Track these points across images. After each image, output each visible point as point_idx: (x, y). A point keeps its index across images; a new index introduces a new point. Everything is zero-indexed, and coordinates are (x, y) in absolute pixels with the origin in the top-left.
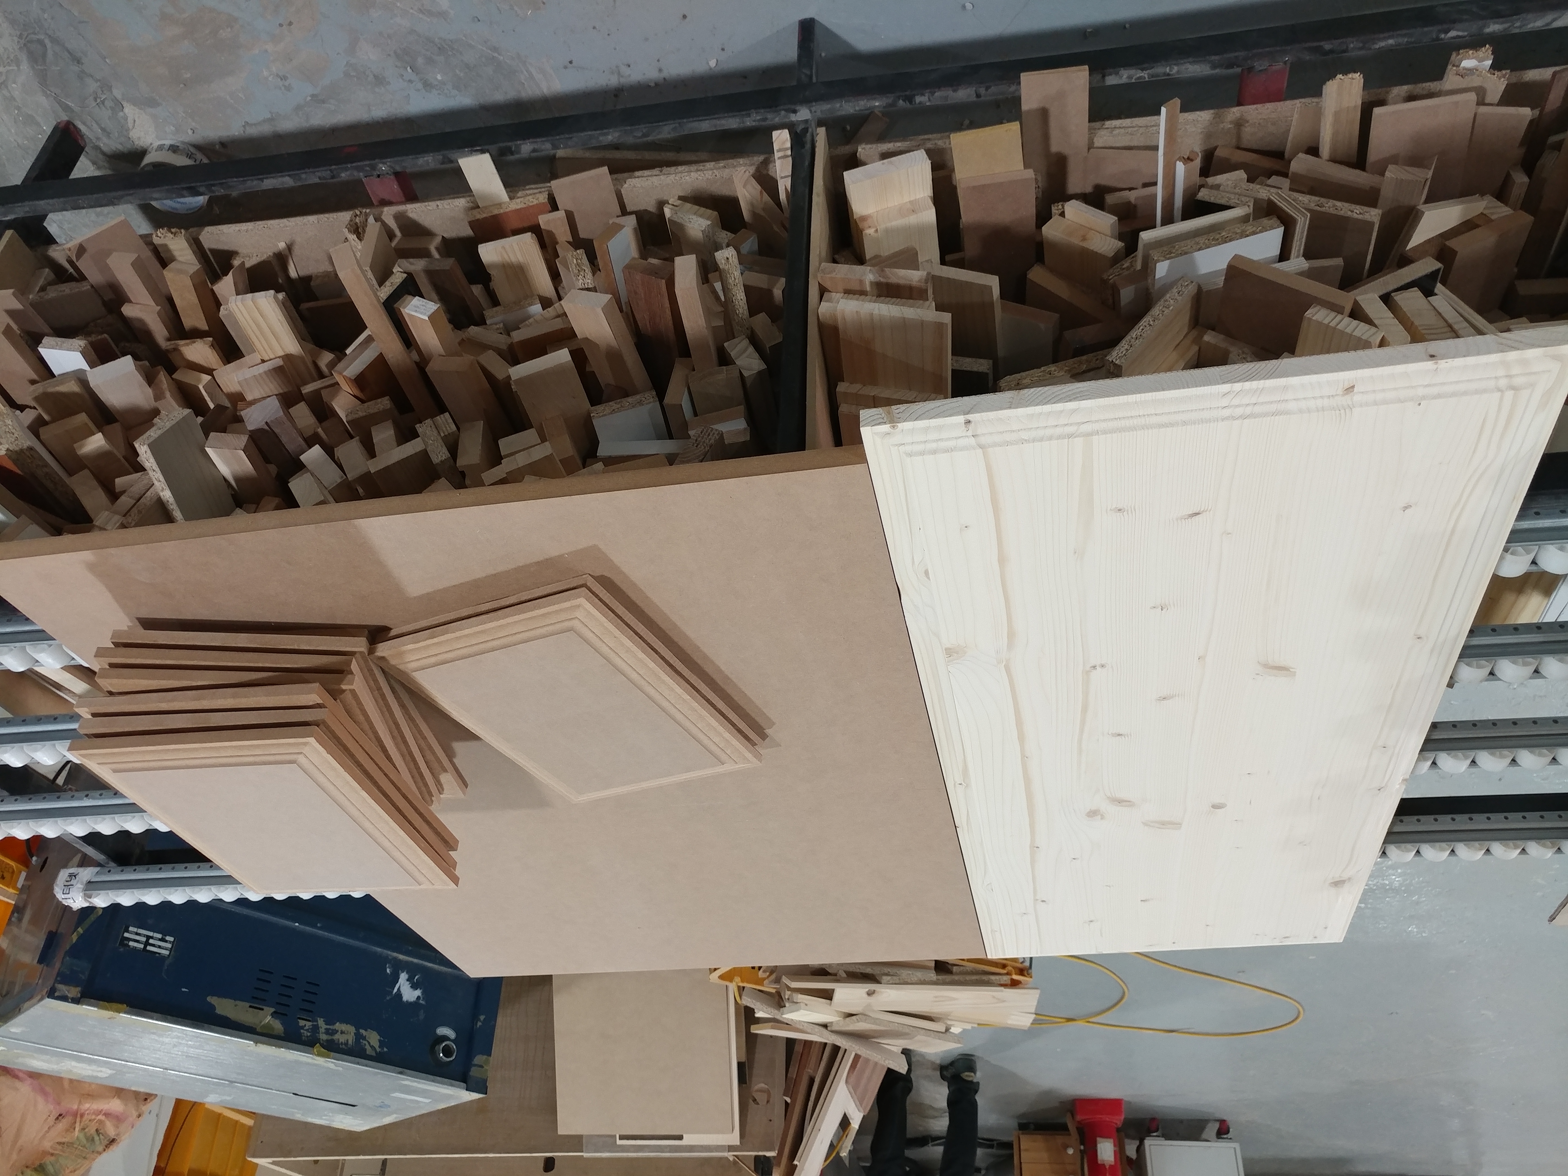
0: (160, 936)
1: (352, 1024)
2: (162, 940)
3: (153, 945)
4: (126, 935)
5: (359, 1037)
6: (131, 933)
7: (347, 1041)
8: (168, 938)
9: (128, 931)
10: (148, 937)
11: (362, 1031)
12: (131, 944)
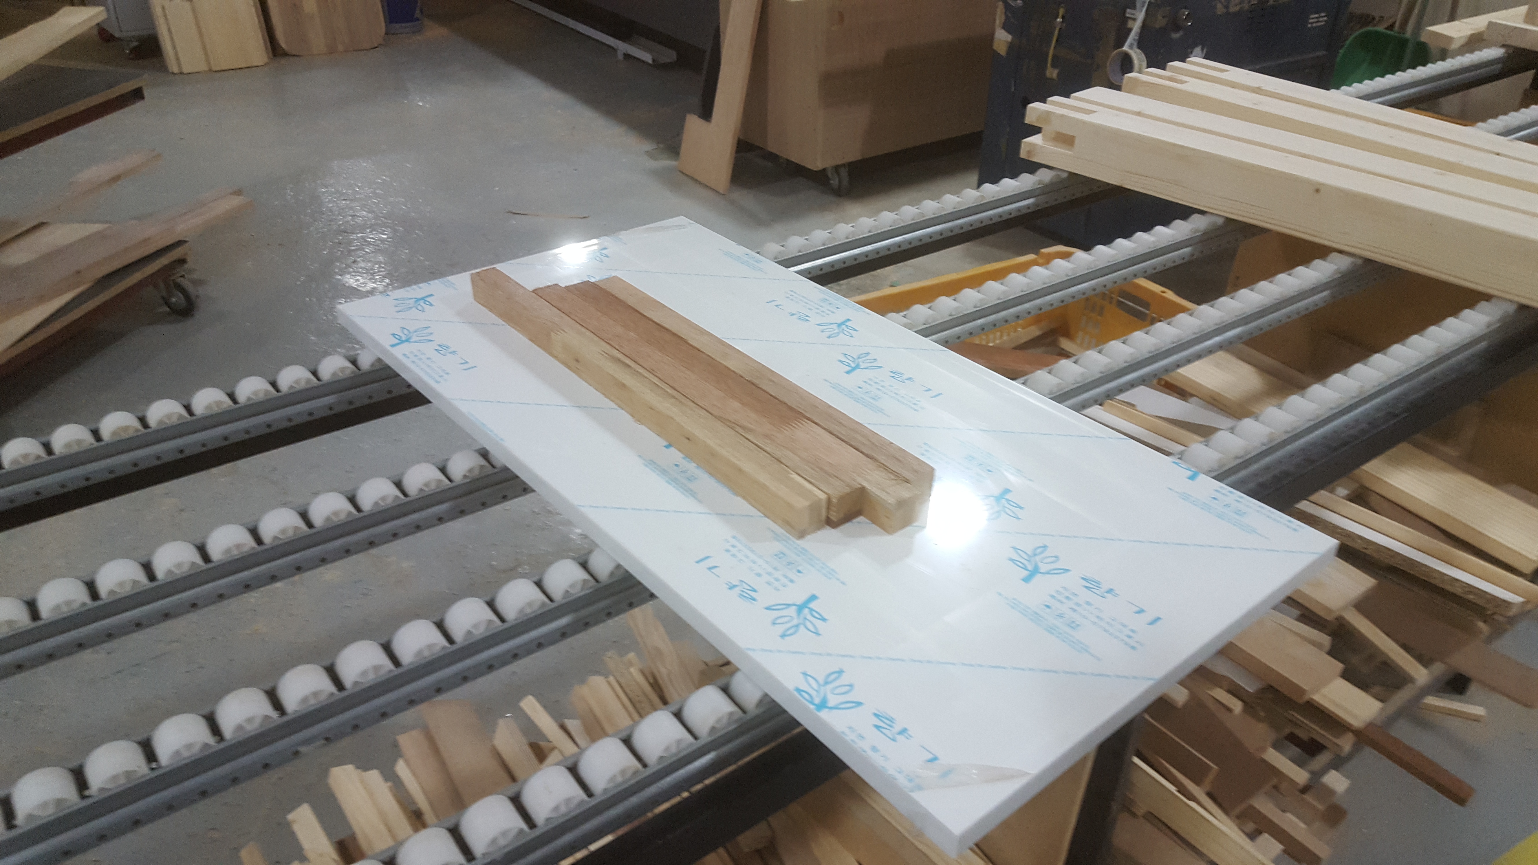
0: (1314, 25)
2: (1312, 23)
3: (1317, 18)
4: (1325, 18)
5: (1227, 7)
6: (1323, 21)
8: (1309, 26)
9: (1325, 21)
10: (1317, 22)
11: (1225, 11)
12: (1323, 14)
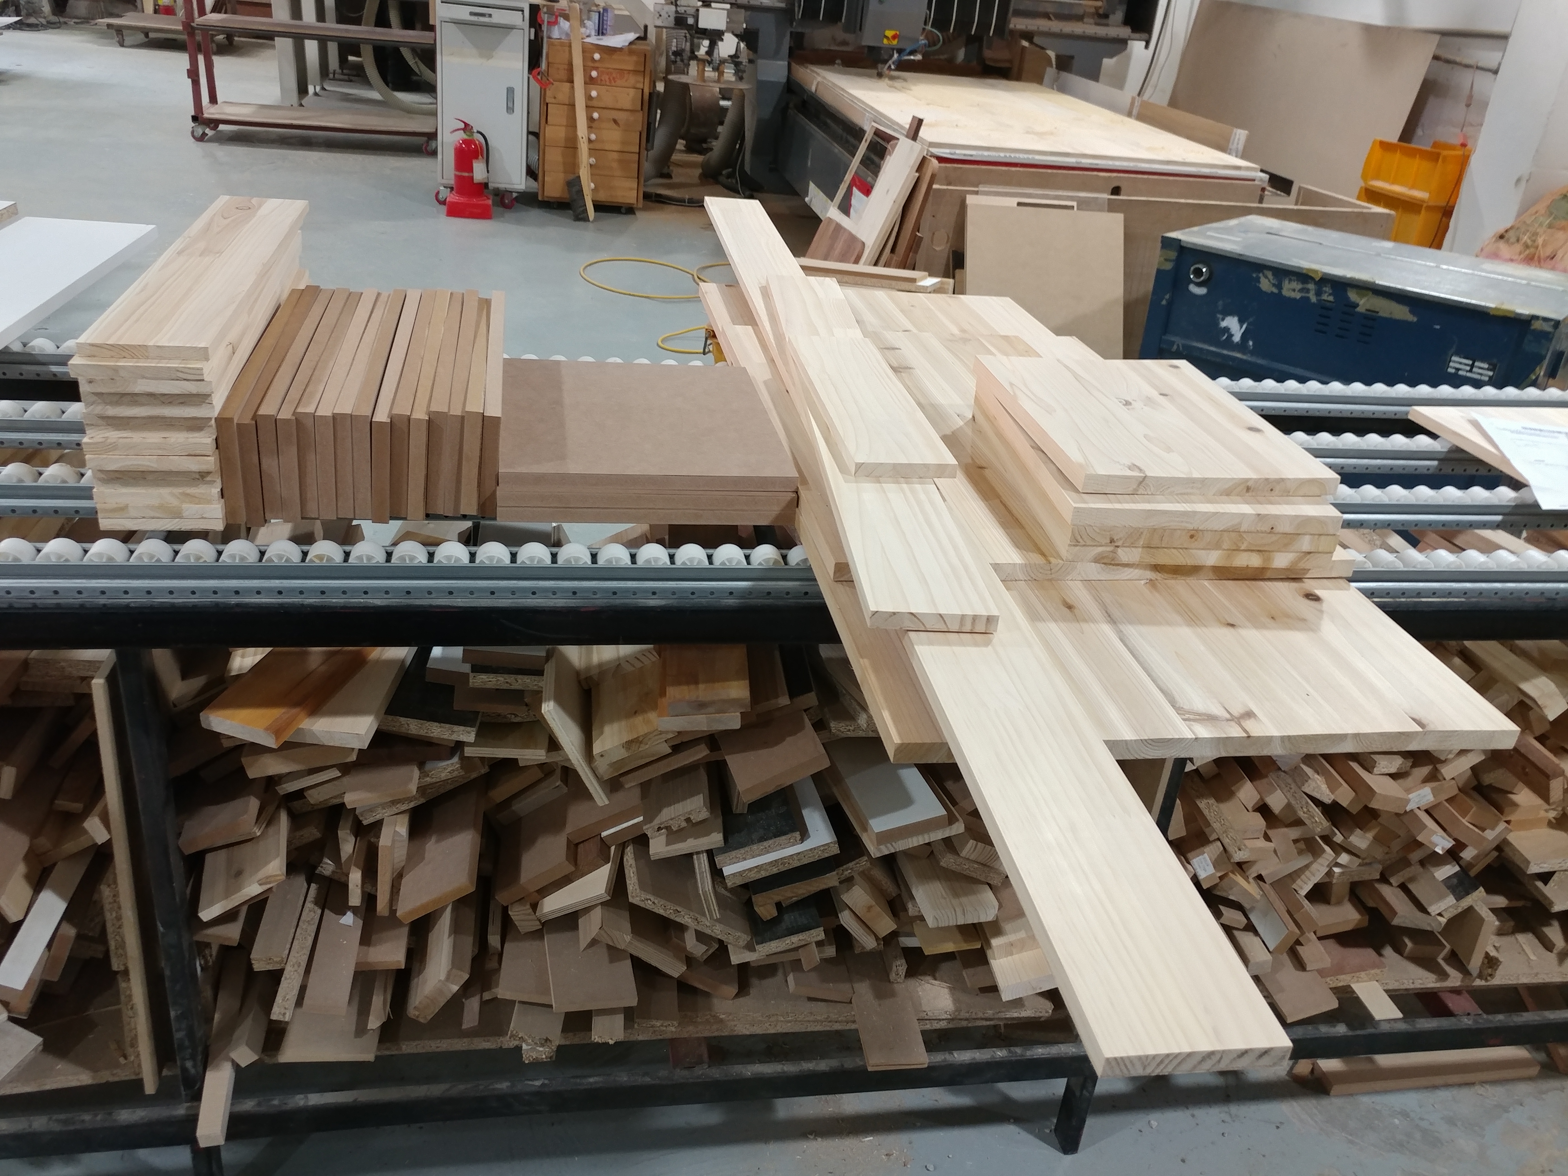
0: (1460, 373)
1: (1285, 297)
2: (1458, 369)
3: (1466, 365)
5: (1279, 286)
6: (1486, 375)
7: (1289, 283)
9: (1489, 376)
10: (1471, 371)
11: (1275, 291)
12: (1486, 366)
